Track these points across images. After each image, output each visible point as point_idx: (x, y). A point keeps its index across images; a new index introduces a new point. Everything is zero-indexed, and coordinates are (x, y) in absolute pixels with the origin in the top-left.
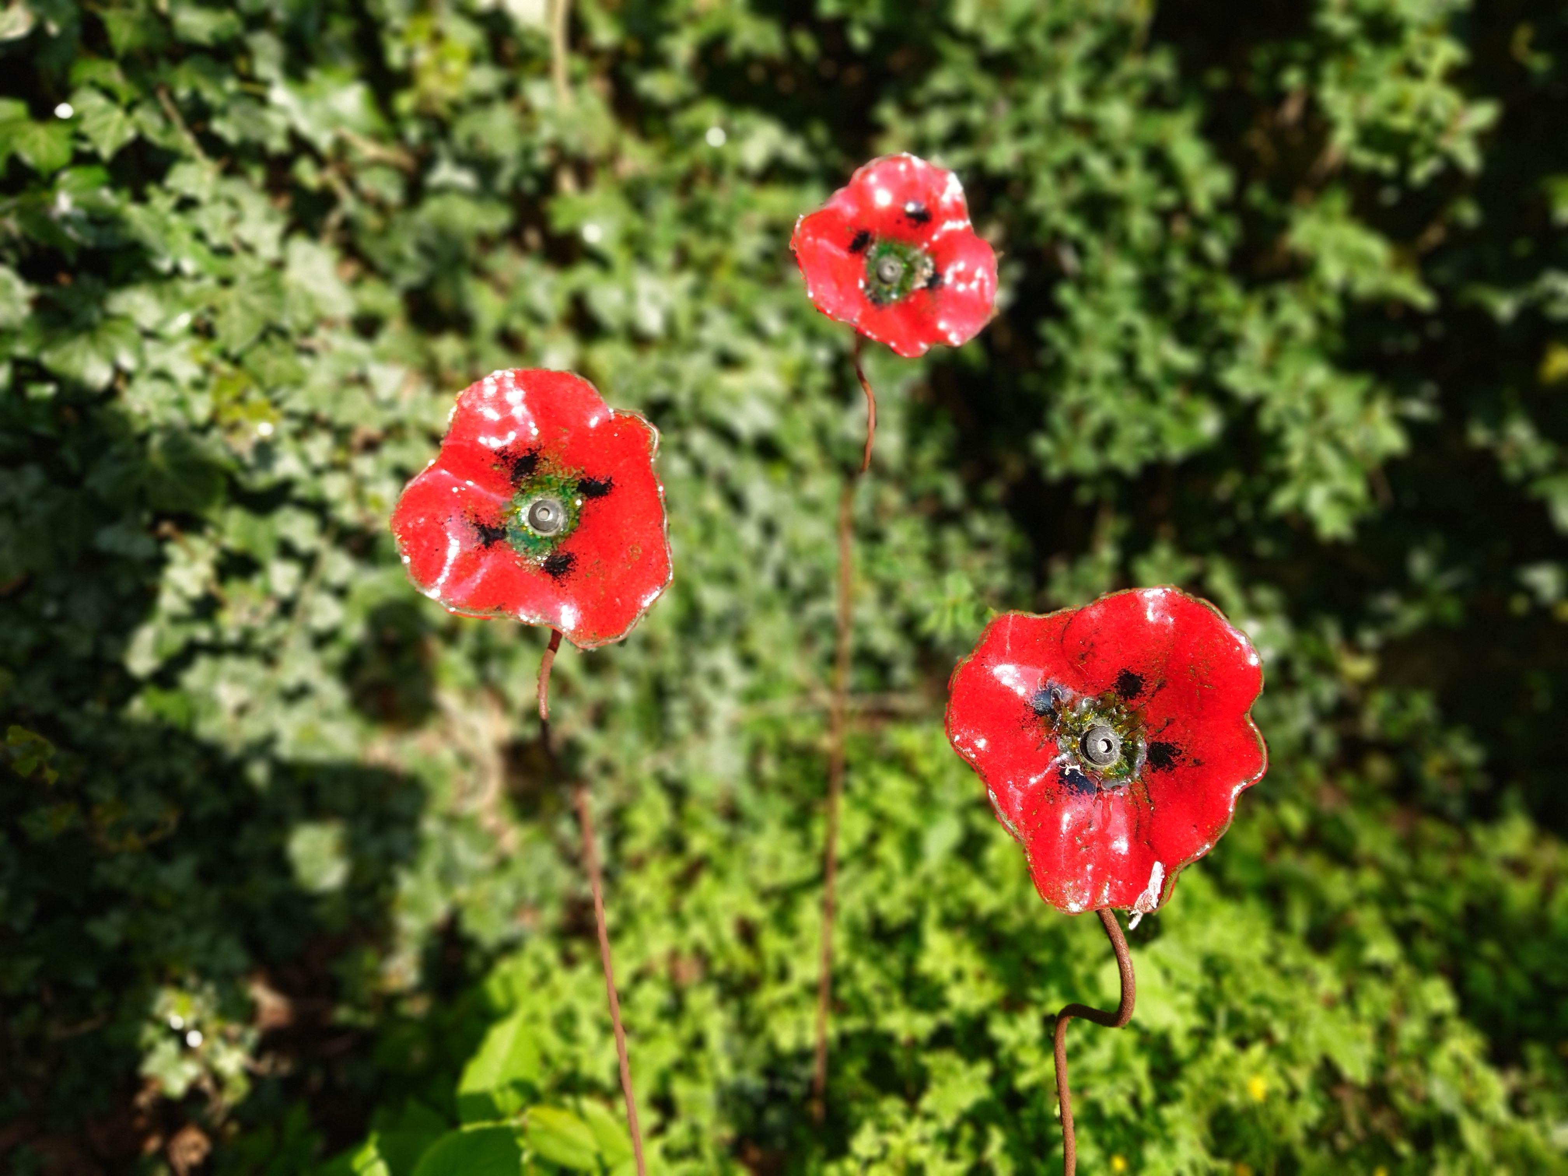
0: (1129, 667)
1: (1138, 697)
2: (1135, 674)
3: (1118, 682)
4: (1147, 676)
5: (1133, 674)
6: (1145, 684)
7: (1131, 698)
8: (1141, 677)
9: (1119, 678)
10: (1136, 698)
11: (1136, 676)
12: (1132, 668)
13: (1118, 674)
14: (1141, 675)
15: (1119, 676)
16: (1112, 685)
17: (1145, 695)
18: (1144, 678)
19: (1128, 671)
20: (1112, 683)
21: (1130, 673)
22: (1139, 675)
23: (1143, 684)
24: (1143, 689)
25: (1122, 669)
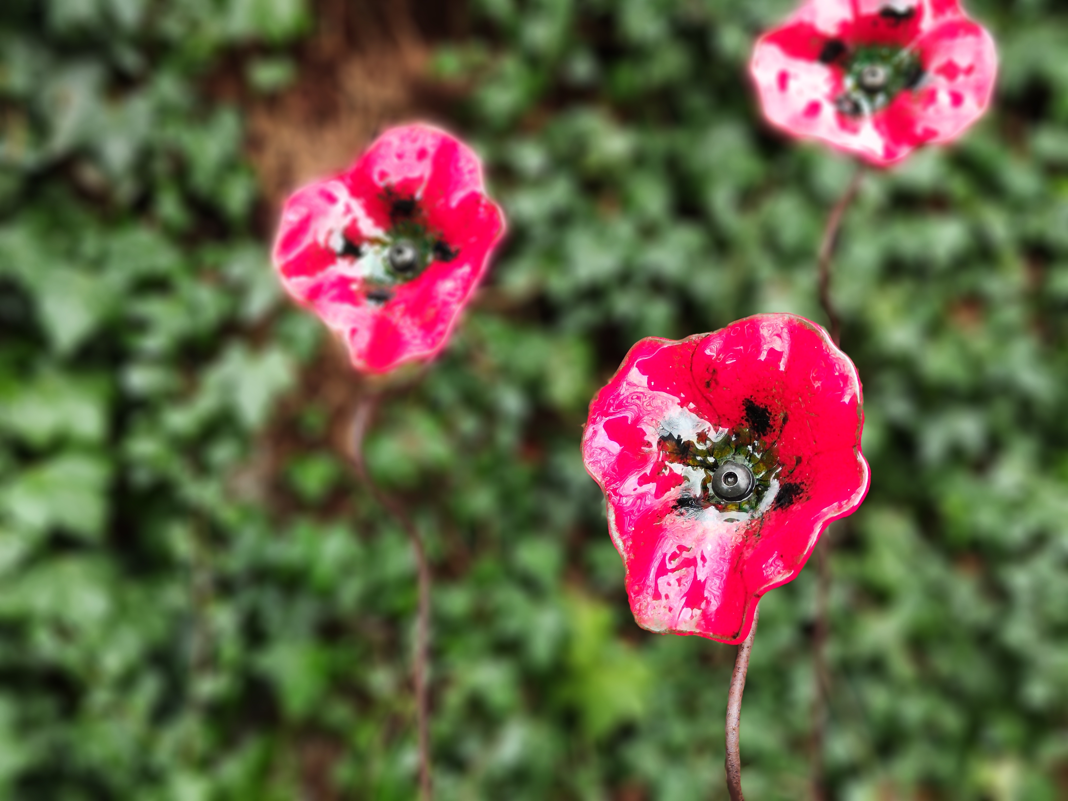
0: (751, 396)
1: (769, 433)
2: (760, 405)
3: (747, 414)
4: (771, 408)
5: (757, 406)
6: (772, 418)
7: (764, 435)
8: (766, 410)
9: (746, 409)
10: (767, 433)
11: (762, 408)
12: (755, 398)
13: (743, 404)
14: (766, 407)
15: (745, 407)
16: (742, 418)
17: (774, 431)
18: (769, 410)
19: (752, 402)
20: (742, 416)
21: (754, 404)
22: (764, 407)
23: (769, 417)
24: (771, 422)
25: (745, 399)
